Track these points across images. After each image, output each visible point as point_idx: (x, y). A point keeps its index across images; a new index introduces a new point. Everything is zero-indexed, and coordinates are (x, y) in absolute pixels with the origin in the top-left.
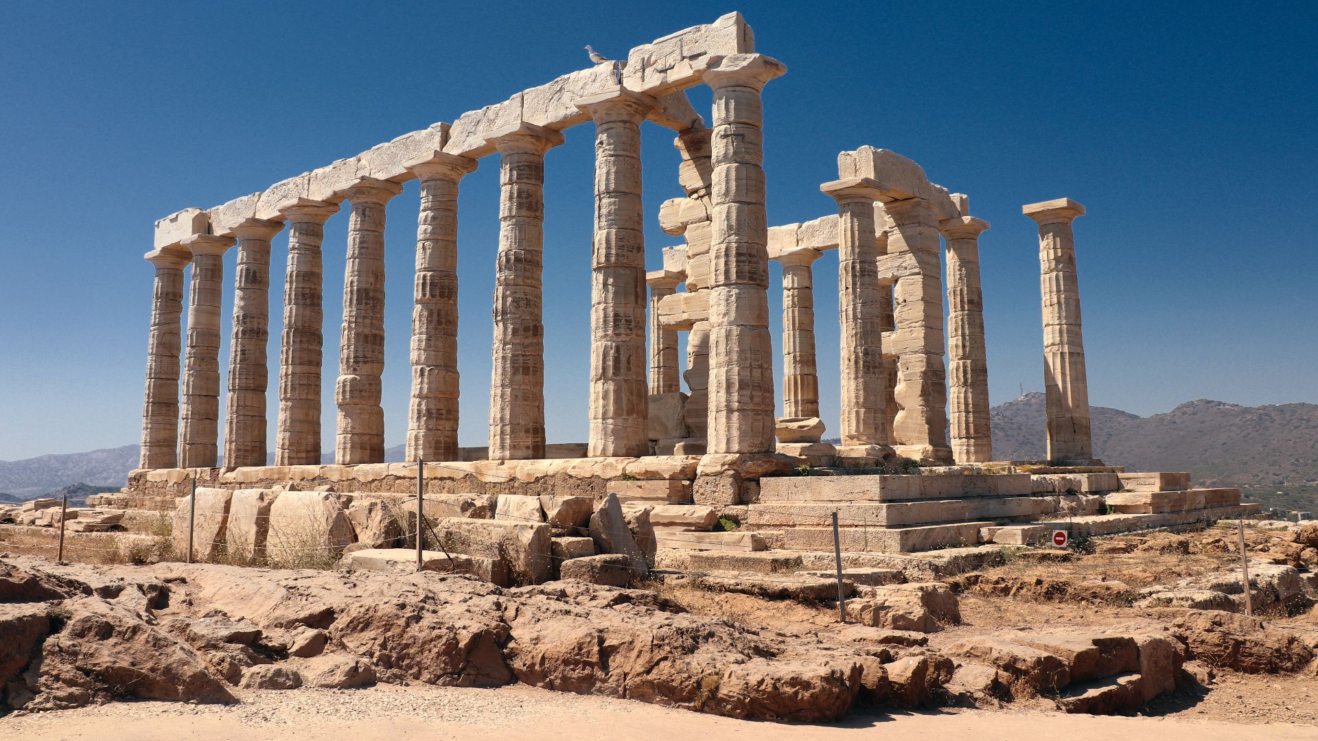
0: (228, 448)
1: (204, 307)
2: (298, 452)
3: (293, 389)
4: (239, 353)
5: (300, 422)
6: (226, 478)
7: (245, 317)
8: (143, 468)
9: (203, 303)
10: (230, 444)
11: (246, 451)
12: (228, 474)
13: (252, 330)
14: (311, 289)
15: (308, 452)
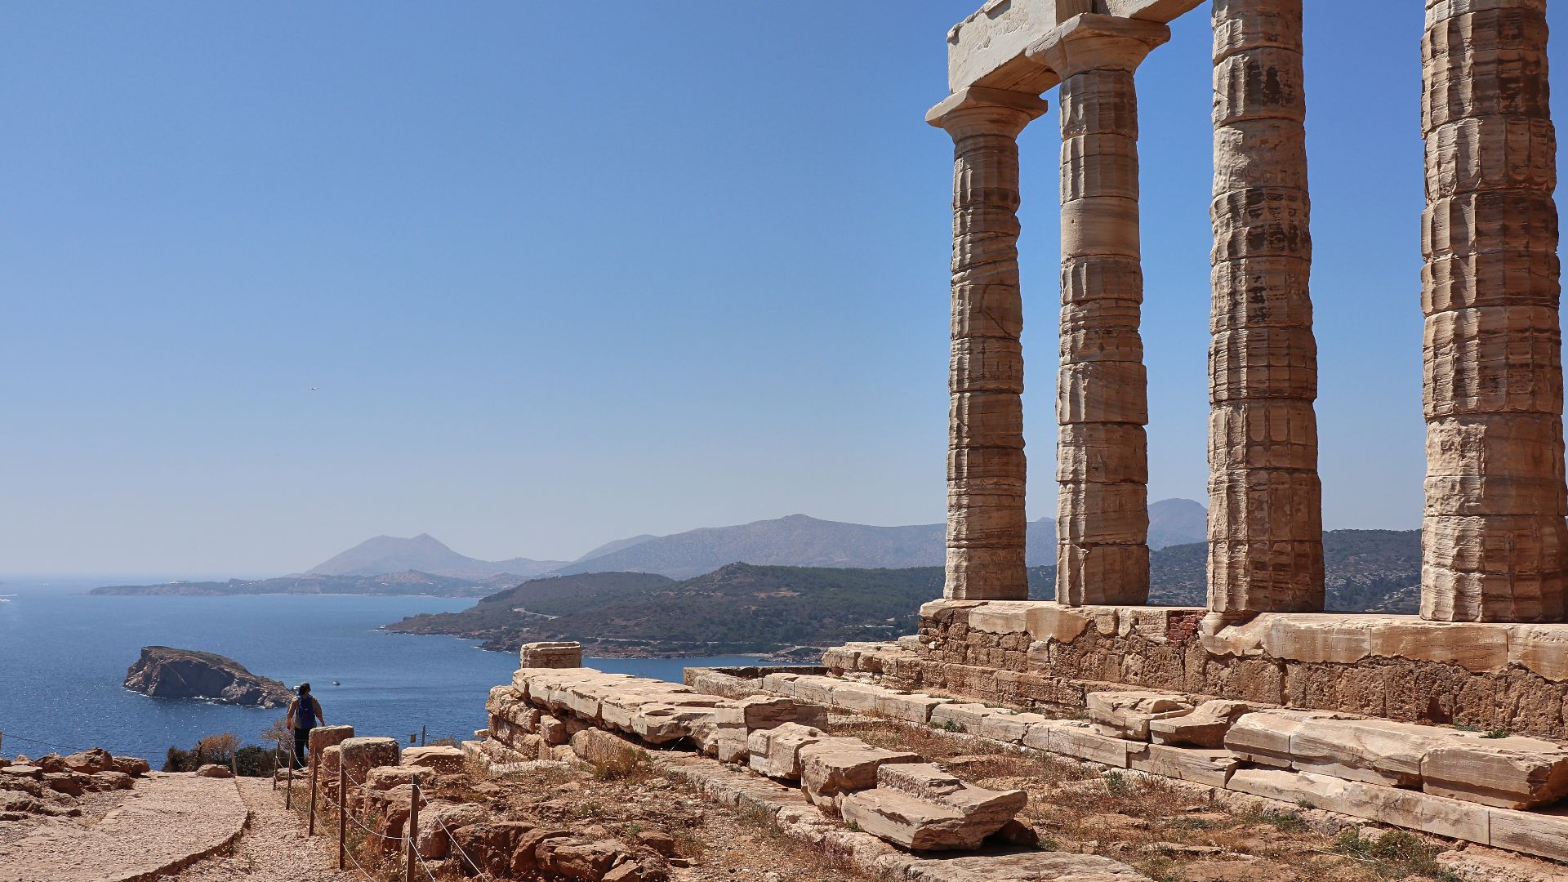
0: (1225, 559)
1: (1108, 201)
2: (1516, 579)
3: (1488, 381)
4: (1243, 298)
5: (1520, 483)
6: (1225, 643)
7: (1254, 197)
8: (956, 597)
9: (1099, 192)
10: (1232, 548)
11: (1279, 567)
12: (1229, 632)
13: (1277, 233)
14: (1526, 63)
15: (1545, 577)
